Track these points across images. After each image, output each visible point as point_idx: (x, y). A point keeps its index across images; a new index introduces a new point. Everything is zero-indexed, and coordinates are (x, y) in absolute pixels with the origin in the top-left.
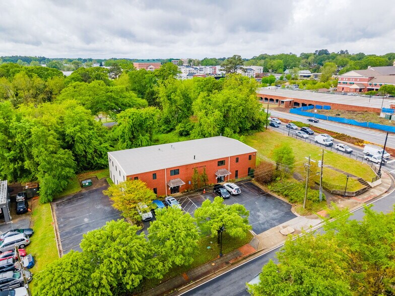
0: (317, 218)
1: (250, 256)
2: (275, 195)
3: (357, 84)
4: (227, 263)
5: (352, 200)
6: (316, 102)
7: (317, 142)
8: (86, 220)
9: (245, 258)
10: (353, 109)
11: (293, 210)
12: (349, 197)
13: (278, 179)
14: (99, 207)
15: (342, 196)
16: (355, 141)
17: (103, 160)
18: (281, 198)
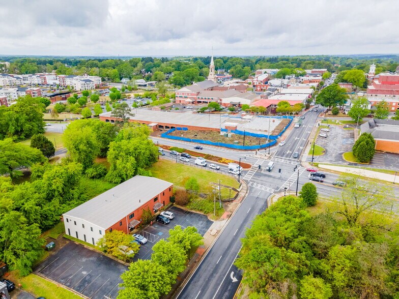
0: (223, 219)
1: (204, 253)
2: (193, 211)
3: (190, 98)
4: (195, 262)
5: (234, 203)
6: (177, 125)
7: (196, 164)
8: (84, 273)
9: (202, 256)
10: (203, 129)
11: (209, 218)
12: (232, 201)
13: (191, 200)
14: (84, 260)
15: (229, 201)
16: (217, 159)
17: (49, 222)
18: (198, 212)
